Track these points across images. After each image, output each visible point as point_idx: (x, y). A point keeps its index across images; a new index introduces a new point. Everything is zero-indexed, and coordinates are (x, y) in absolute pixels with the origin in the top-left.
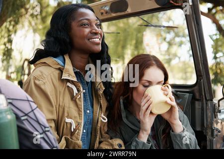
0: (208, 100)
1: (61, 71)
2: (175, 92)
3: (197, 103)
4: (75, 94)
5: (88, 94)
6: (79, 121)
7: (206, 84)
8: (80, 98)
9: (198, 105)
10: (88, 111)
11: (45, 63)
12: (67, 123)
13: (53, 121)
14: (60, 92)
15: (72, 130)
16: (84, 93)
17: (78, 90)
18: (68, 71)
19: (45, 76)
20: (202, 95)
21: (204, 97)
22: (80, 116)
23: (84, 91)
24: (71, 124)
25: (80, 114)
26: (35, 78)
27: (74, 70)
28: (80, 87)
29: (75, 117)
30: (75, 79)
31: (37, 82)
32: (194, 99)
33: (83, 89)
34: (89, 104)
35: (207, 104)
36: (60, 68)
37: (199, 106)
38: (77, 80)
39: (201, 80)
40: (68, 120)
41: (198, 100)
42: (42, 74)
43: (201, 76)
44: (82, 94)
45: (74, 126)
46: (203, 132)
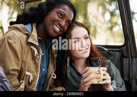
0: (133, 57)
1: (28, 36)
2: (108, 51)
3: (124, 59)
4: (35, 55)
5: (45, 57)
6: (36, 75)
7: (132, 45)
8: (39, 58)
9: (125, 61)
10: (44, 70)
11: (17, 28)
12: (26, 75)
13: (17, 71)
14: (25, 51)
15: (30, 81)
16: (42, 55)
17: (39, 52)
18: (33, 37)
19: (16, 37)
20: (129, 53)
21: (130, 55)
22: (36, 72)
23: (43, 54)
24: (29, 76)
25: (37, 71)
26: (8, 38)
27: (38, 37)
28: (40, 50)
29: (33, 72)
30: (37, 44)
31: (10, 41)
32: (122, 56)
33: (42, 53)
34: (45, 64)
35: (132, 60)
36: (27, 34)
37: (127, 61)
38: (39, 45)
39: (128, 42)
40: (27, 73)
41: (126, 57)
42: (14, 36)
43: (128, 39)
44: (41, 56)
45: (31, 78)
46: (129, 82)
